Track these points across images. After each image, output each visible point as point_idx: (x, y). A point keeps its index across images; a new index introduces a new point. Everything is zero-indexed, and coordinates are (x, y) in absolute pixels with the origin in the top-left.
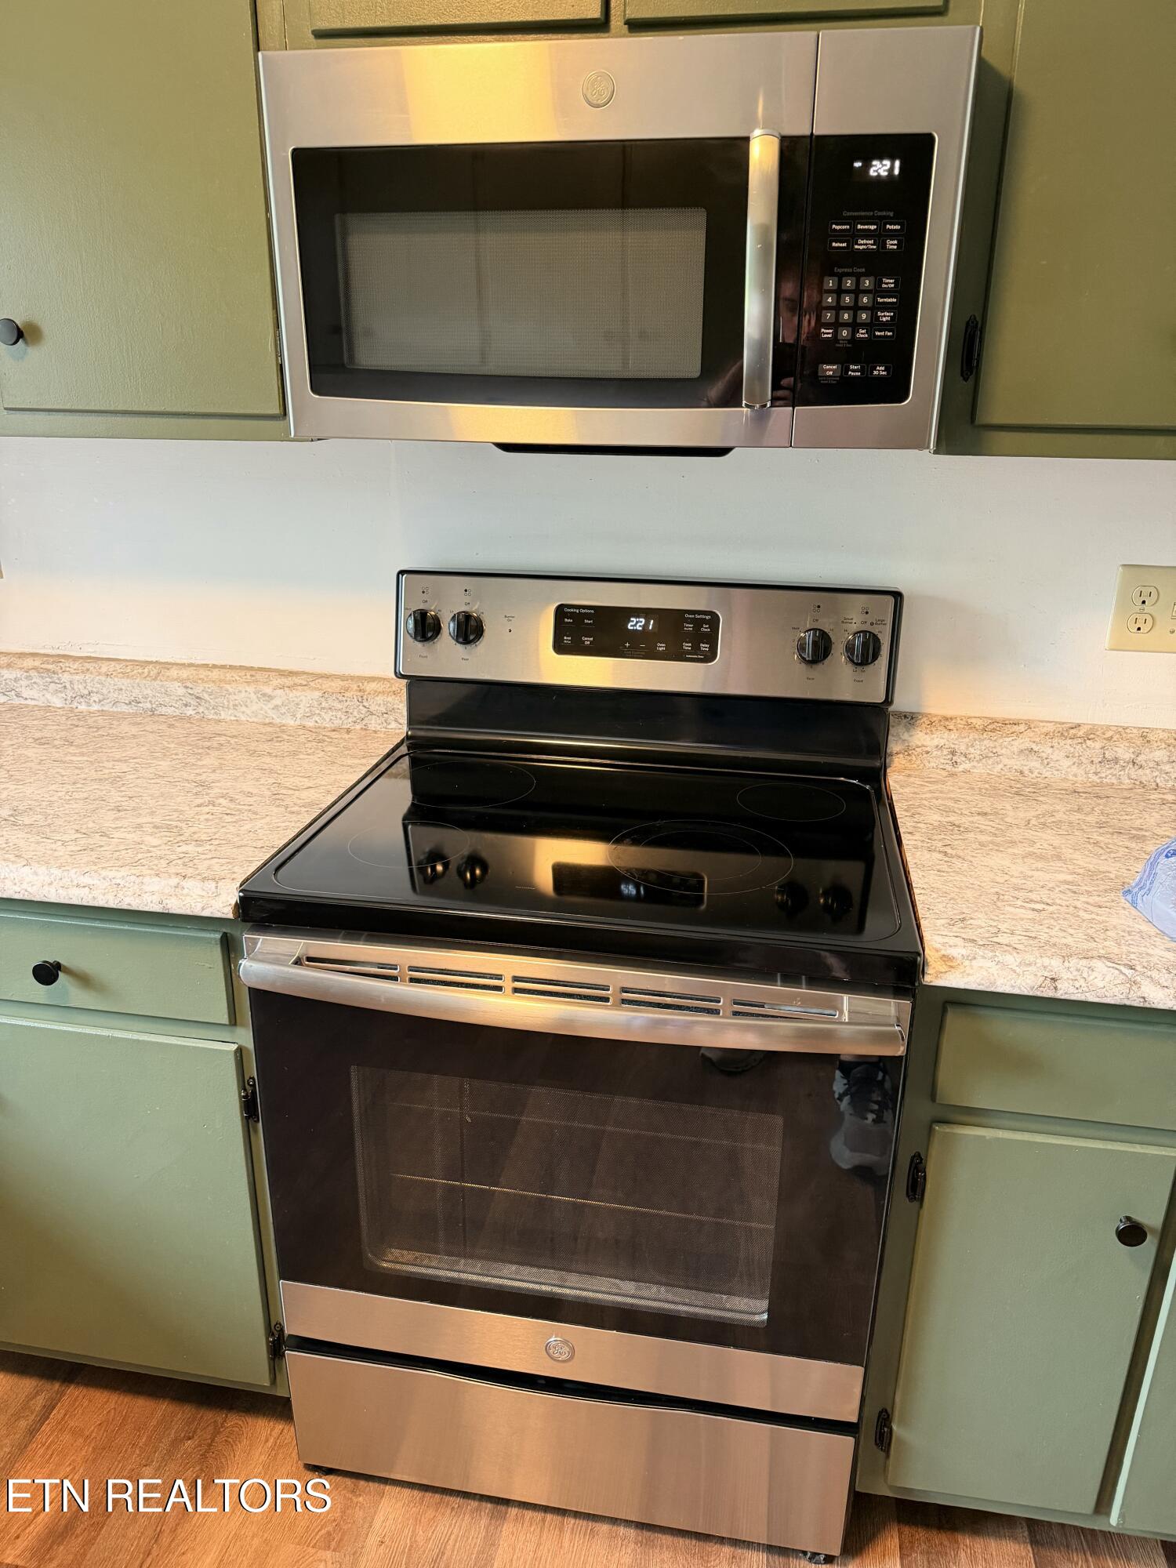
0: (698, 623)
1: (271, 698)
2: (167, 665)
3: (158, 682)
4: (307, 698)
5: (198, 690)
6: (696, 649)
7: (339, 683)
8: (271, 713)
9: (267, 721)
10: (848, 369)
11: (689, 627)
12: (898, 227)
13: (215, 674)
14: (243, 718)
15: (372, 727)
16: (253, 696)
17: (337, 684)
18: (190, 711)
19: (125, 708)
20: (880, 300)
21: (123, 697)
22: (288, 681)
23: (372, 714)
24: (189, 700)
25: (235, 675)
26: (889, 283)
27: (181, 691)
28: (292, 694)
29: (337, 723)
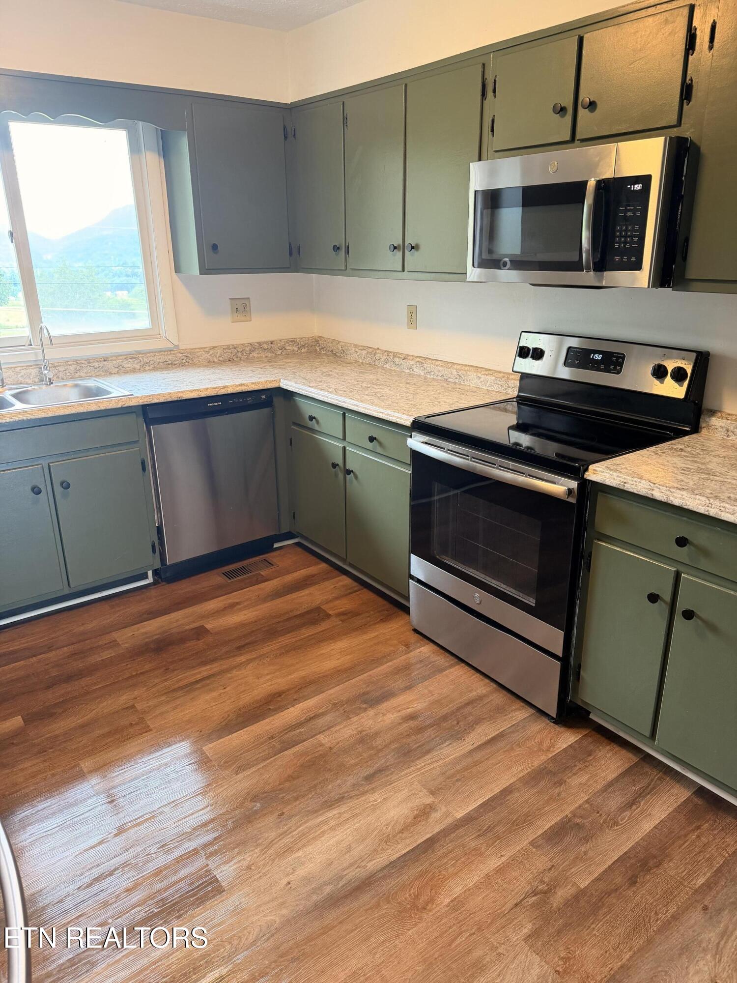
0: (618, 358)
1: (480, 378)
2: (453, 364)
3: (450, 369)
4: (491, 379)
5: (460, 373)
6: (615, 368)
7: (502, 375)
8: (480, 384)
9: (478, 387)
10: (623, 258)
11: (614, 359)
12: (640, 208)
13: (467, 368)
14: (471, 385)
15: (508, 392)
16: (475, 377)
17: (501, 375)
18: (457, 381)
19: (440, 378)
20: (634, 233)
21: (440, 374)
22: (487, 373)
23: (509, 387)
24: (457, 376)
25: (472, 369)
26: (637, 227)
27: (456, 373)
28: (488, 377)
29: (498, 390)
